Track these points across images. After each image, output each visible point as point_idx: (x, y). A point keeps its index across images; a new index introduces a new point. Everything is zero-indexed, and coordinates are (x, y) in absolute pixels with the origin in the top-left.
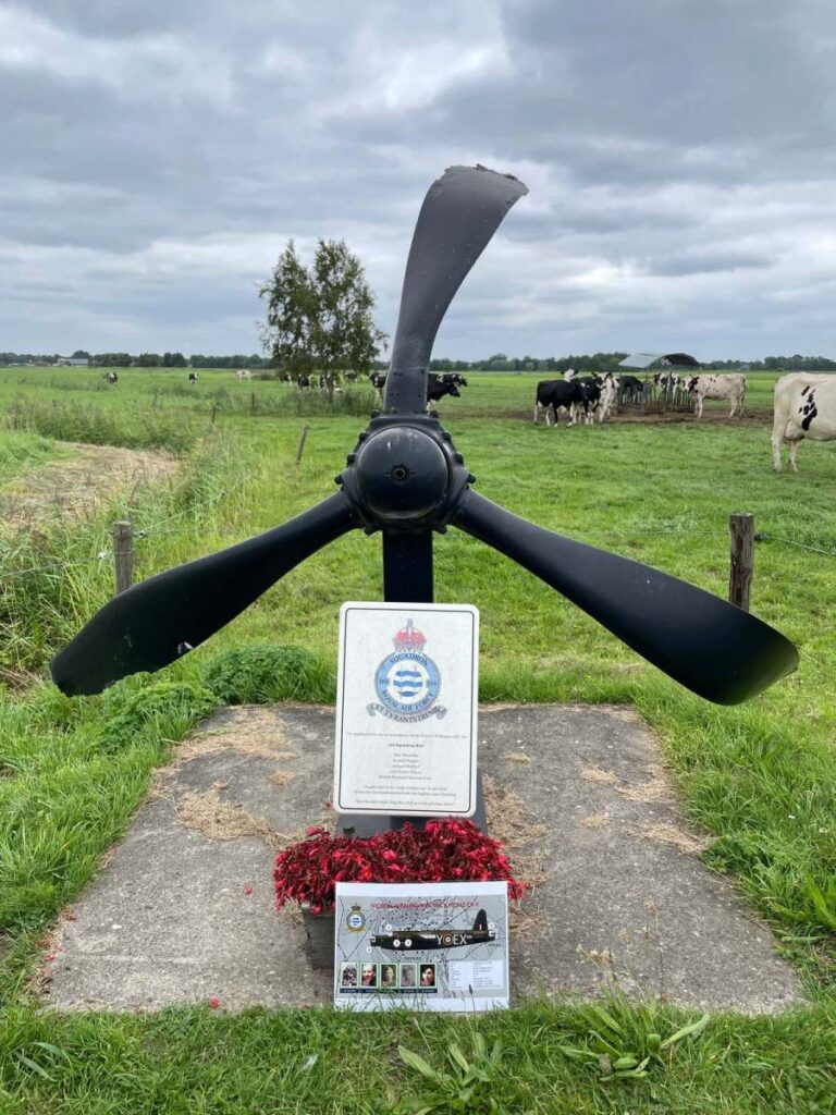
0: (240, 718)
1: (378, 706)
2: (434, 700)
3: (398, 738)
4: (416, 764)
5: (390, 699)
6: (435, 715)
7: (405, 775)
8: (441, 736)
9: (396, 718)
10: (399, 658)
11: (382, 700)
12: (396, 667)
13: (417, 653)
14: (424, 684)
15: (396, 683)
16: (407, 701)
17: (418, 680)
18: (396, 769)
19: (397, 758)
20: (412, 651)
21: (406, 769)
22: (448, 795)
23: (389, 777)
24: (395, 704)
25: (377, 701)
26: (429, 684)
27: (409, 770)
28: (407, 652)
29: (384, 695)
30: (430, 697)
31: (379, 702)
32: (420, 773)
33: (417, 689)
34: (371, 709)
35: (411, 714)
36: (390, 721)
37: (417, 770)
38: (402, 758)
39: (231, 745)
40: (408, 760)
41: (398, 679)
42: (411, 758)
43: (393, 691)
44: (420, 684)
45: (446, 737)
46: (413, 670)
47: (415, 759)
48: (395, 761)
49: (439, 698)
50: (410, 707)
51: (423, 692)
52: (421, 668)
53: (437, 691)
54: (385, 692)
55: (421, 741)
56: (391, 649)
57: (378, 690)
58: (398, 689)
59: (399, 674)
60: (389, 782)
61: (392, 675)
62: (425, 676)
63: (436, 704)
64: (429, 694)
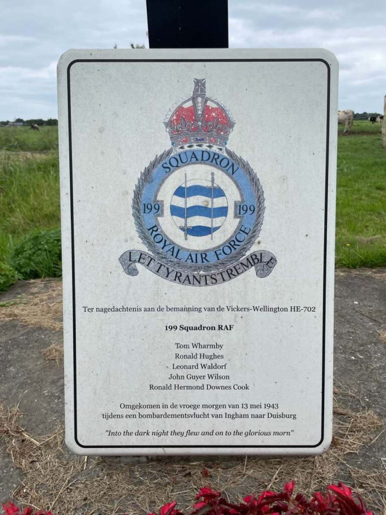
0: (35, 290)
1: (141, 255)
2: (250, 242)
3: (184, 314)
4: (220, 362)
5: (165, 241)
6: (252, 270)
7: (199, 383)
8: (265, 309)
9: (178, 277)
10: (180, 161)
11: (150, 245)
12: (175, 180)
13: (215, 149)
14: (231, 212)
15: (175, 211)
16: (198, 244)
17: (218, 202)
18: (180, 372)
19: (182, 352)
20: (205, 147)
21: (200, 372)
22: (283, 416)
23: (167, 387)
24: (176, 250)
25: (140, 246)
26: (241, 209)
27: (206, 372)
28: (195, 147)
29: (151, 234)
30: (242, 236)
31: (145, 249)
32: (227, 377)
33: (217, 221)
34: (129, 262)
35: (207, 268)
36: (166, 282)
37: (221, 372)
38: (192, 351)
39: (16, 316)
40: (203, 356)
41: (179, 202)
42: (209, 352)
43: (170, 226)
44: (223, 211)
45: (275, 310)
46: (207, 184)
47: (217, 352)
48: (177, 356)
49: (261, 237)
50: (204, 255)
51: (228, 226)
52: (223, 180)
53: (258, 223)
54: (155, 228)
55: (226, 318)
56: (163, 143)
57: (139, 224)
58: (181, 221)
59: (180, 192)
60: (169, 397)
61: (167, 195)
62: (232, 195)
63: (254, 249)
64: (240, 230)
